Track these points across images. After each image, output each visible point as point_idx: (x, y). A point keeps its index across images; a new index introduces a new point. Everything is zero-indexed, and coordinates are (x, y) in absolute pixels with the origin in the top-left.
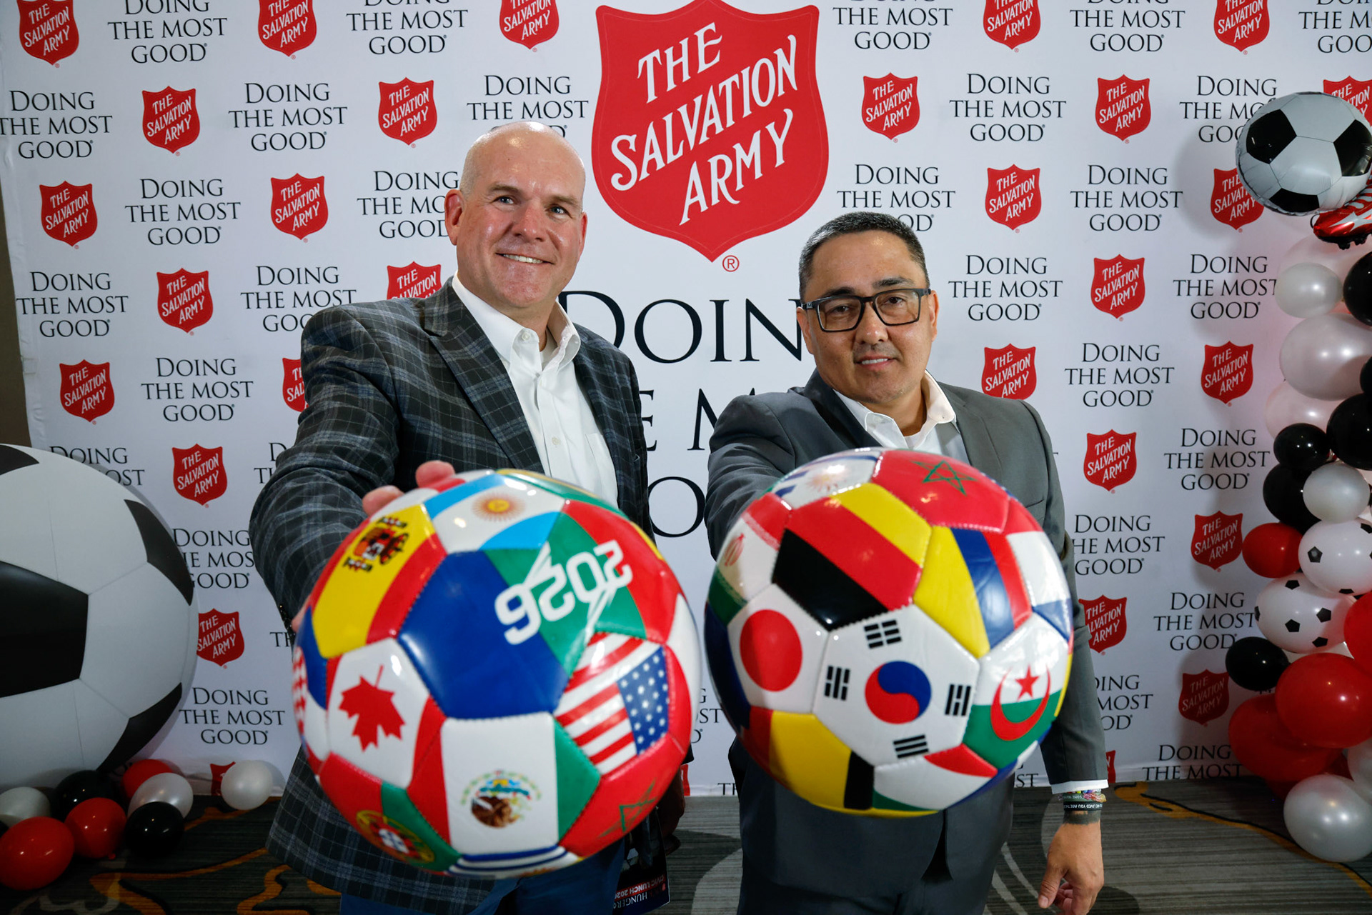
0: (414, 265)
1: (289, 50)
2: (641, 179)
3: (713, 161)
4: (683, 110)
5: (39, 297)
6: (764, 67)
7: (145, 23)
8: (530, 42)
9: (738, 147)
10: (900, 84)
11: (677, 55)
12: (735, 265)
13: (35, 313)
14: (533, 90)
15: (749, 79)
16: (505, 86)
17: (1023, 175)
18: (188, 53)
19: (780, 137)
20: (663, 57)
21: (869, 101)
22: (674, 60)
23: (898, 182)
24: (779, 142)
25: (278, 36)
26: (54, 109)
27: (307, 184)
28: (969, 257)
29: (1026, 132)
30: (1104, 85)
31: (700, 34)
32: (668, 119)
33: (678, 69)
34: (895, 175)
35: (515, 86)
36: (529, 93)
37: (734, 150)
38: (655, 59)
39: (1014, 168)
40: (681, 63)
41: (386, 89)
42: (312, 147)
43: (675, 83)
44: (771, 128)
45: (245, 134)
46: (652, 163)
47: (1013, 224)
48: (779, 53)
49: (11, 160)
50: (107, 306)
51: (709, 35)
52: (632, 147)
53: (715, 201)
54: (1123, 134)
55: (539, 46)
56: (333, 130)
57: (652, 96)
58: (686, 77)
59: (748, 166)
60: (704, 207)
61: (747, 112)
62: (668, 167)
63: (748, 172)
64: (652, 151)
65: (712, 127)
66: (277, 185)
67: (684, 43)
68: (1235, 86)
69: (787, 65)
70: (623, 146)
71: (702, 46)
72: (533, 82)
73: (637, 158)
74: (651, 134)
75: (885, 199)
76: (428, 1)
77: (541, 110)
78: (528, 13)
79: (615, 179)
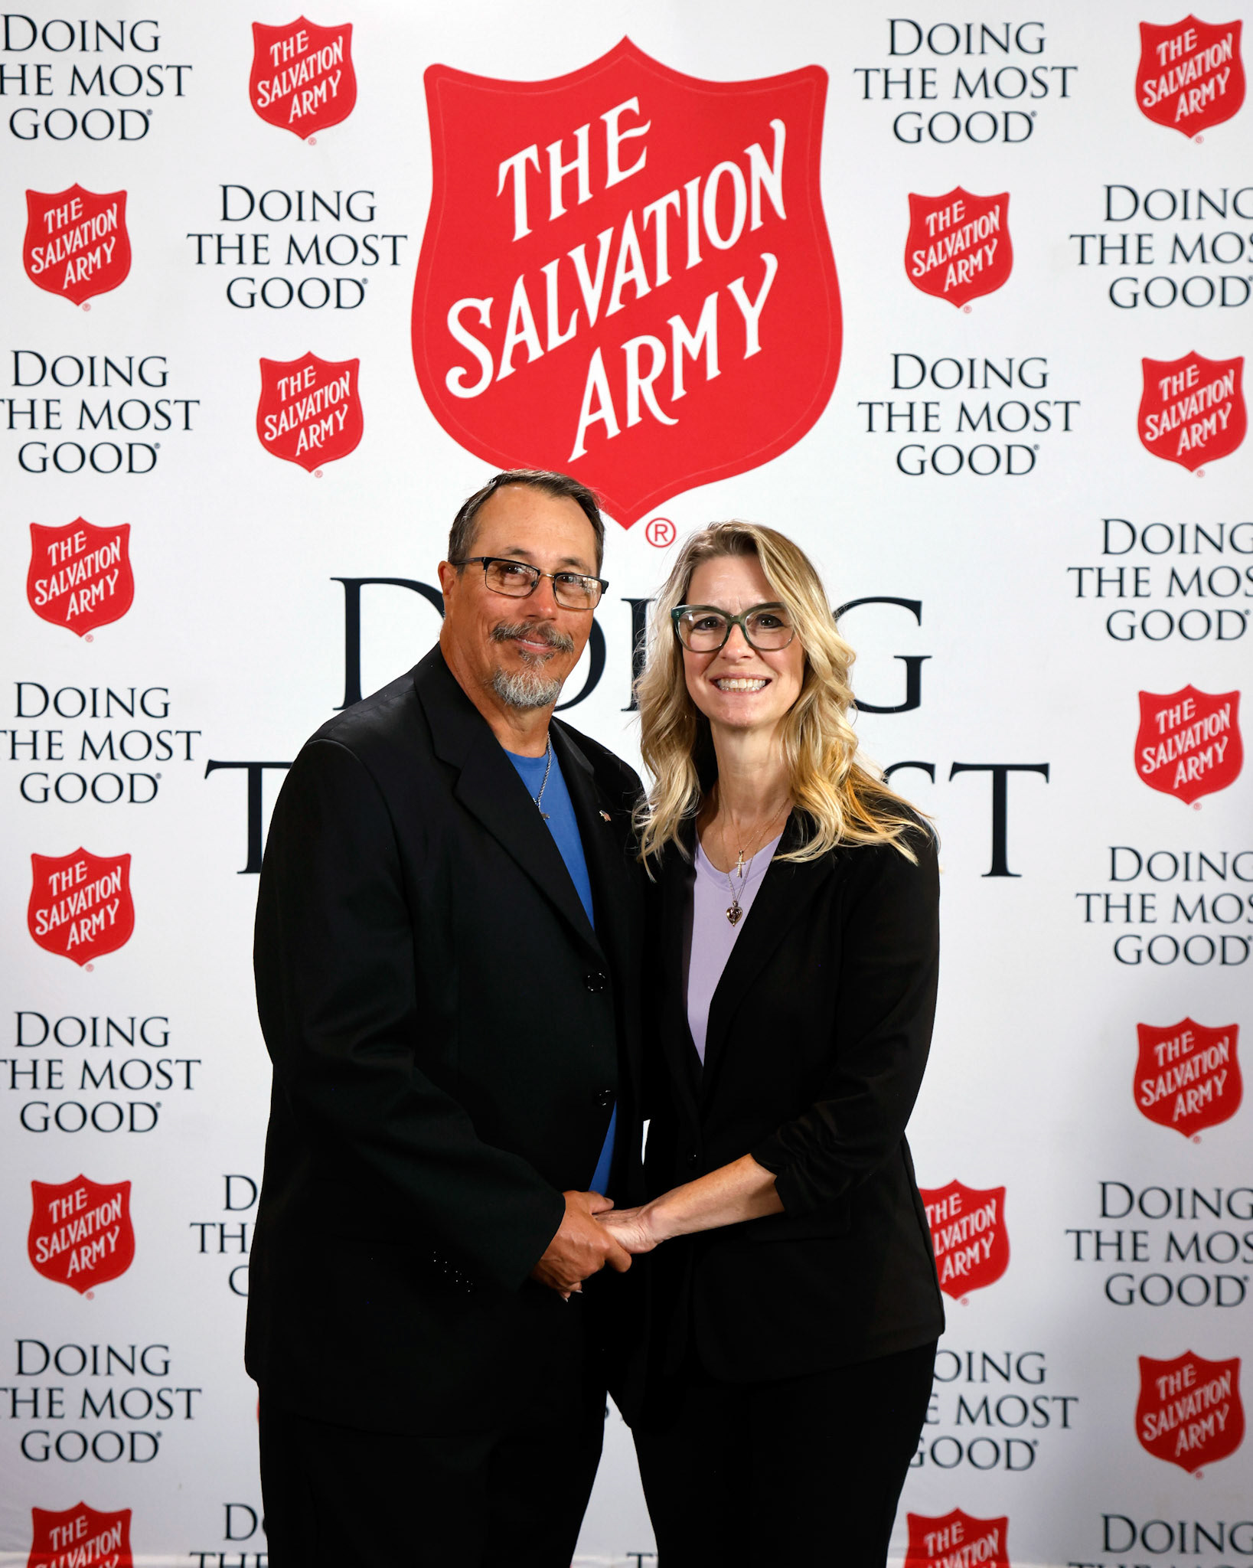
0: (80, 524)
2: (500, 377)
3: (631, 348)
4: (578, 255)
6: (726, 179)
8: (304, 128)
9: (676, 323)
10: (976, 207)
11: (570, 154)
12: (669, 535)
14: (307, 213)
15: (699, 200)
16: (257, 204)
17: (1210, 371)
19: (753, 302)
20: (544, 158)
21: (919, 239)
22: (564, 163)
23: (972, 386)
24: (752, 314)
28: (1107, 522)
29: (1218, 291)
31: (611, 118)
32: (551, 270)
33: (570, 182)
34: (965, 372)
35: (275, 206)
36: (300, 218)
37: (670, 329)
38: (529, 162)
39: (1192, 358)
40: (575, 171)
41: (38, 203)
43: (564, 205)
44: (737, 288)
46: (521, 349)
47: (1192, 460)
48: (755, 151)
51: (627, 121)
52: (485, 320)
53: (634, 418)
55: (320, 135)
57: (522, 230)
58: (584, 195)
59: (694, 355)
60: (613, 430)
61: (694, 258)
62: (549, 356)
63: (694, 368)
64: (520, 328)
65: (630, 287)
67: (582, 134)
69: (768, 175)
70: (469, 318)
71: (613, 140)
72: (307, 199)
73: (493, 340)
74: (520, 298)
75: (947, 417)
76: (121, 47)
77: (322, 250)
78: (301, 74)
79: (453, 377)
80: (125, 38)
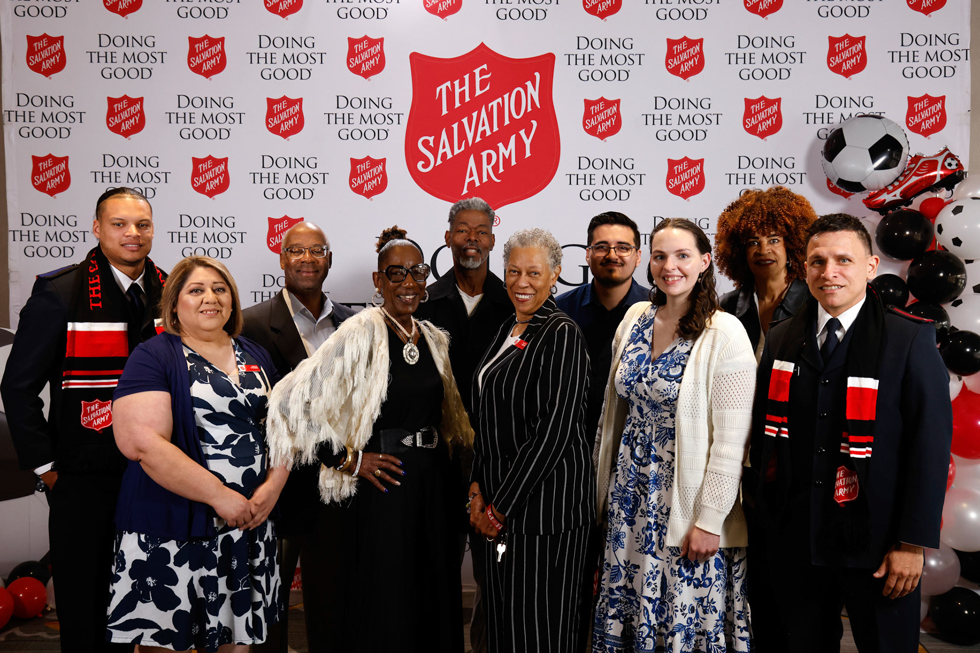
0: (286, 217)
1: (207, 74)
2: (437, 165)
3: (484, 154)
4: (465, 121)
5: (25, 230)
7: (112, 53)
8: (366, 75)
9: (500, 145)
10: (608, 104)
11: (462, 85)
13: (21, 240)
14: (367, 106)
15: (509, 101)
16: (349, 102)
17: (692, 163)
18: (140, 73)
19: (528, 139)
20: (453, 86)
21: (588, 115)
22: (460, 88)
23: (607, 168)
24: (527, 142)
25: (201, 65)
26: (46, 106)
27: (216, 162)
29: (695, 135)
30: (749, 103)
31: (477, 71)
32: (455, 126)
33: (462, 94)
34: (604, 163)
35: (356, 103)
36: (365, 107)
37: (498, 147)
38: (447, 87)
39: (686, 159)
40: (464, 90)
41: (271, 102)
42: (220, 138)
43: (460, 103)
44: (522, 132)
45: (176, 128)
46: (444, 154)
47: (685, 195)
48: (529, 84)
49: (13, 138)
50: (73, 238)
51: (482, 72)
52: (431, 144)
53: (485, 180)
54: (763, 135)
55: (372, 78)
56: (235, 128)
57: (445, 112)
58: (467, 99)
59: (507, 157)
60: (478, 184)
61: (507, 122)
62: (455, 157)
63: (507, 161)
64: (444, 147)
65: (484, 132)
66: (196, 162)
67: (467, 77)
68: (843, 102)
69: (533, 92)
70: (426, 144)
71: (478, 79)
72: (367, 100)
73: (435, 151)
74: (444, 136)
75: (598, 179)
76: (301, 47)
77: (373, 119)
78: (365, 56)
79: (420, 164)
80: (302, 43)
